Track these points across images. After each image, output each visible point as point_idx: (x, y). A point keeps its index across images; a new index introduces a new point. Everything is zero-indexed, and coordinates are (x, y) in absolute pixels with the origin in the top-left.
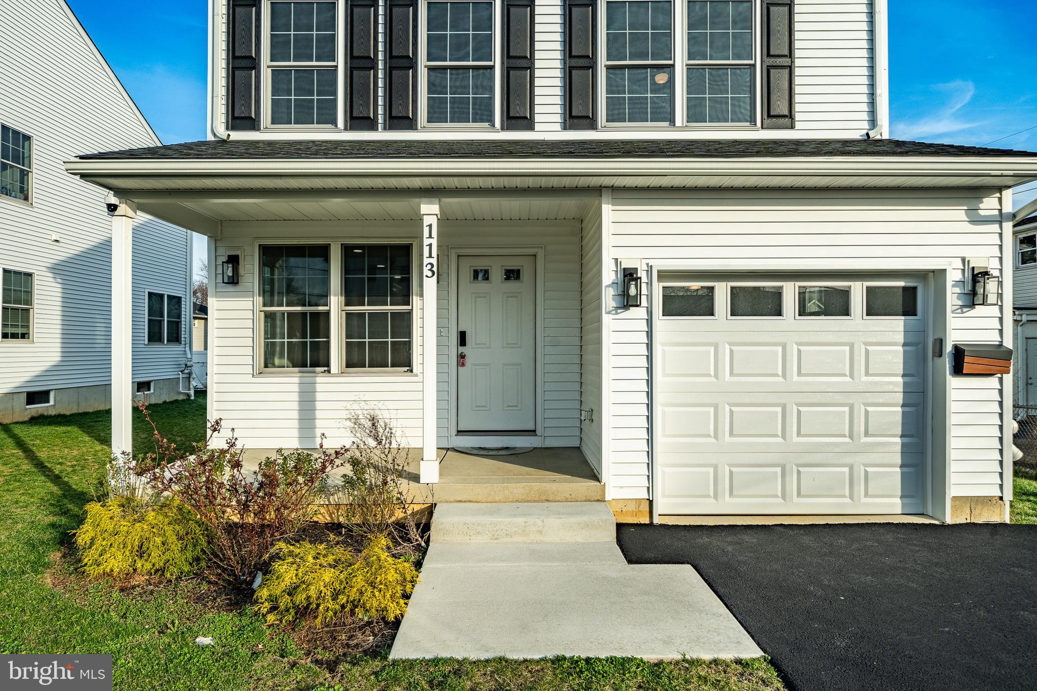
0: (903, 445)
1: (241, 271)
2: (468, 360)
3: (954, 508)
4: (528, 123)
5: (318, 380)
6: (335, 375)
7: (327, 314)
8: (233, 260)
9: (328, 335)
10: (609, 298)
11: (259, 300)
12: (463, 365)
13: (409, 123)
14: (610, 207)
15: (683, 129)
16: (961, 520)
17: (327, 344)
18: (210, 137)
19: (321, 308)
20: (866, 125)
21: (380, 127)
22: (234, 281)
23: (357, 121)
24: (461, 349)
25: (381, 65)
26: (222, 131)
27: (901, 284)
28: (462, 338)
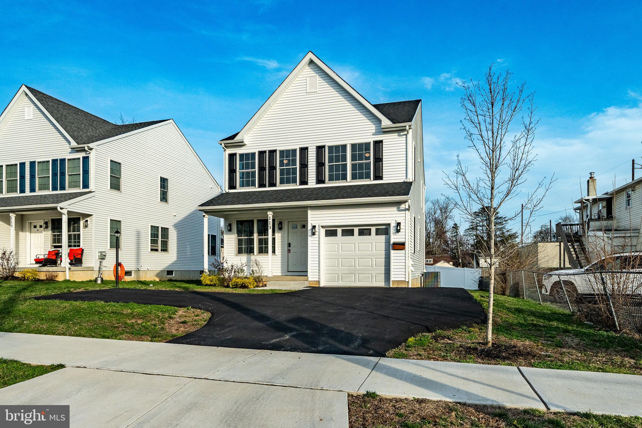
0: (385, 268)
1: (232, 228)
2: (291, 251)
3: (393, 284)
4: (306, 183)
5: (252, 257)
6: (256, 256)
7: (253, 239)
8: (230, 225)
9: (253, 245)
10: (310, 233)
11: (236, 235)
12: (290, 252)
13: (275, 185)
14: (310, 211)
15: (350, 182)
16: (395, 286)
17: (253, 247)
18: (224, 192)
19: (252, 237)
20: (405, 177)
21: (267, 186)
22: (230, 230)
23: (262, 185)
24: (289, 248)
25: (267, 169)
26: (227, 191)
27: (384, 227)
28: (289, 245)
